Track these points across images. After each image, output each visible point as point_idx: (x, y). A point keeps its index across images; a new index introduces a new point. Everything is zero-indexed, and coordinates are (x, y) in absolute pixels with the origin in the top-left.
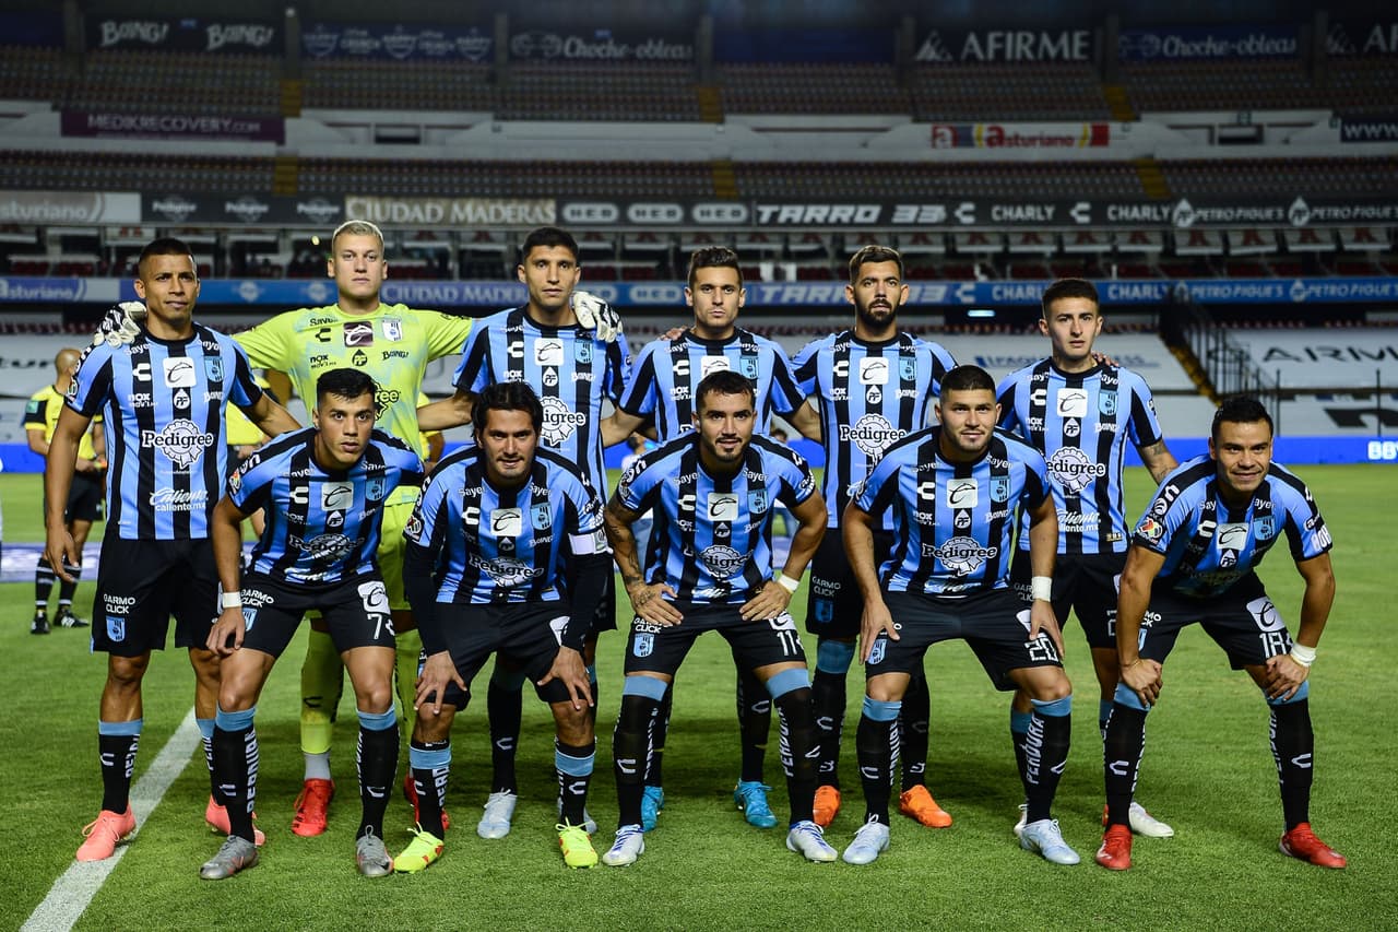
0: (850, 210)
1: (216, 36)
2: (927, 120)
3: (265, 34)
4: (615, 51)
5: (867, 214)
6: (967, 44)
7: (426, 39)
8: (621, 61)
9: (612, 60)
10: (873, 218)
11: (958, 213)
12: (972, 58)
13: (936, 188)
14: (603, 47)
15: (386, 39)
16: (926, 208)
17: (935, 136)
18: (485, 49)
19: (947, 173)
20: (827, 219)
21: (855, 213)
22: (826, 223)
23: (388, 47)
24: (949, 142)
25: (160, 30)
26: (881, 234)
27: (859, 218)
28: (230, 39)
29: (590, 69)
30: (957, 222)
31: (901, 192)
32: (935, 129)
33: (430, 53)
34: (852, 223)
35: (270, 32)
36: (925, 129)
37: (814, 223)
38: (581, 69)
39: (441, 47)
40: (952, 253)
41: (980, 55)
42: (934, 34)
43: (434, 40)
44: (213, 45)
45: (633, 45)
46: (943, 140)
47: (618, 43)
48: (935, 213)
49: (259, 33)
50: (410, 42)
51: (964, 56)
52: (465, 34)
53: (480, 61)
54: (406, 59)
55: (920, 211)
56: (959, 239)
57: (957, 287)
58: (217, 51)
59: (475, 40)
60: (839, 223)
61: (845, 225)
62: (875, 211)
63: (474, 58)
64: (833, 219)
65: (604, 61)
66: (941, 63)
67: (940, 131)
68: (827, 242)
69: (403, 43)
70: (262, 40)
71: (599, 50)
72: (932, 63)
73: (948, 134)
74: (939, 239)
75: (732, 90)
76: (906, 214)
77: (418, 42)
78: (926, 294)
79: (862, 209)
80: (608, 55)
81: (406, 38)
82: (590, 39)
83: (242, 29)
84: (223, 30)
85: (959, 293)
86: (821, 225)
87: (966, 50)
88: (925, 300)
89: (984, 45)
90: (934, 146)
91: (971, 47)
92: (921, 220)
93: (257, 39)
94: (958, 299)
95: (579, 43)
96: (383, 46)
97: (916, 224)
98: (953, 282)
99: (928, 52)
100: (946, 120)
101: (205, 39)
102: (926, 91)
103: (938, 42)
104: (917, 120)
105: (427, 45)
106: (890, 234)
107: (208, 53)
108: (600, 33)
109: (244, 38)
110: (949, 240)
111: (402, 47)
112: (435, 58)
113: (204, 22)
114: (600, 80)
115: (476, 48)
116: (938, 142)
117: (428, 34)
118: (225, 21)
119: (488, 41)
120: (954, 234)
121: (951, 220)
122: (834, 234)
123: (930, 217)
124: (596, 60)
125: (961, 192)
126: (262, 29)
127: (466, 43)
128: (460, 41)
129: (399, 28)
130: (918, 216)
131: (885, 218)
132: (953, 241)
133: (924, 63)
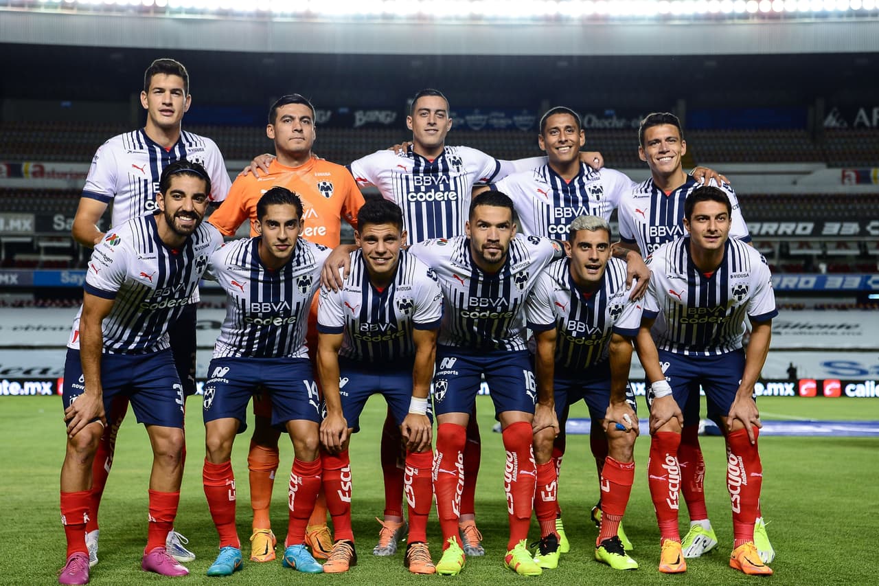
0: (793, 226)
1: (360, 118)
2: (836, 166)
3: (391, 117)
4: (617, 123)
5: (805, 228)
6: (858, 116)
7: (493, 117)
8: (622, 130)
9: (616, 129)
10: (809, 231)
11: (868, 228)
12: (862, 125)
13: (850, 211)
14: (610, 121)
15: (468, 118)
16: (846, 225)
17: (844, 177)
18: (531, 123)
19: (856, 201)
20: (776, 232)
21: (796, 227)
22: (776, 235)
23: (469, 123)
24: (854, 181)
25: (326, 115)
26: (814, 242)
27: (799, 231)
28: (369, 120)
29: (602, 135)
30: (868, 234)
31: (825, 214)
32: (843, 172)
33: (496, 126)
34: (794, 234)
35: (394, 115)
36: (837, 172)
37: (767, 234)
38: (596, 135)
39: (503, 122)
40: (864, 255)
41: (867, 123)
42: (835, 109)
43: (498, 118)
44: (358, 123)
45: (629, 119)
46: (850, 180)
47: (619, 117)
48: (852, 228)
49: (387, 116)
50: (483, 120)
51: (855, 124)
52: (519, 114)
53: (529, 130)
54: (481, 130)
55: (842, 226)
56: (869, 245)
57: (869, 278)
58: (361, 128)
59: (526, 118)
60: (785, 234)
61: (789, 236)
62: (810, 226)
63: (525, 129)
64: (780, 232)
65: (611, 129)
66: (840, 129)
67: (847, 173)
68: (777, 247)
69: (479, 120)
70: (389, 120)
71: (607, 123)
72: (834, 128)
73: (853, 175)
74: (855, 245)
75: (699, 148)
76: (832, 228)
77: (488, 119)
78: (846, 283)
79: (801, 225)
80: (613, 125)
81: (481, 117)
82: (601, 116)
83: (377, 113)
84: (364, 115)
85: (870, 282)
86: (772, 236)
87: (857, 120)
88: (845, 287)
89: (870, 117)
90: (843, 183)
91: (861, 117)
92: (842, 233)
93: (386, 119)
94: (870, 286)
95: (594, 119)
96: (466, 122)
97: (838, 235)
98: (865, 275)
99: (831, 121)
100: (849, 166)
101: (353, 119)
102: (833, 147)
103: (838, 115)
104: (829, 166)
105: (495, 121)
106: (820, 242)
107: (356, 129)
108: (607, 112)
109: (378, 118)
110: (862, 246)
111: (478, 123)
112: (499, 129)
113: (354, 109)
114: (610, 142)
115: (526, 123)
116: (846, 181)
117: (495, 114)
118: (366, 108)
119: (533, 118)
120: (865, 242)
121: (864, 232)
122: (781, 242)
123: (849, 231)
124: (605, 129)
125: (868, 214)
126: (389, 113)
127: (519, 119)
128: (516, 118)
129: (477, 111)
130: (840, 230)
131: (817, 231)
132: (865, 246)
133: (828, 129)
